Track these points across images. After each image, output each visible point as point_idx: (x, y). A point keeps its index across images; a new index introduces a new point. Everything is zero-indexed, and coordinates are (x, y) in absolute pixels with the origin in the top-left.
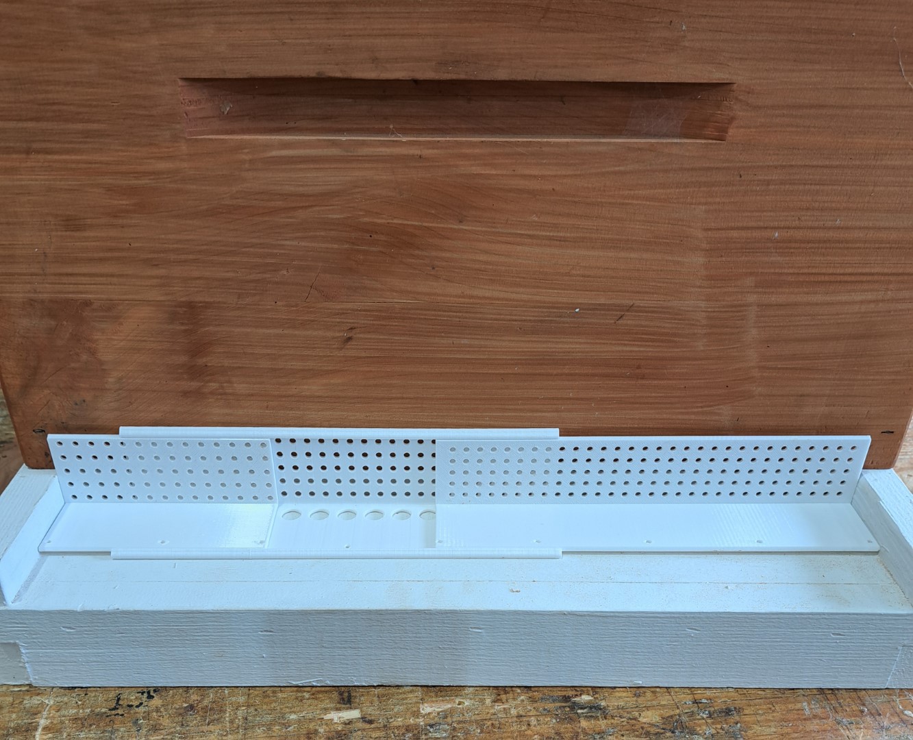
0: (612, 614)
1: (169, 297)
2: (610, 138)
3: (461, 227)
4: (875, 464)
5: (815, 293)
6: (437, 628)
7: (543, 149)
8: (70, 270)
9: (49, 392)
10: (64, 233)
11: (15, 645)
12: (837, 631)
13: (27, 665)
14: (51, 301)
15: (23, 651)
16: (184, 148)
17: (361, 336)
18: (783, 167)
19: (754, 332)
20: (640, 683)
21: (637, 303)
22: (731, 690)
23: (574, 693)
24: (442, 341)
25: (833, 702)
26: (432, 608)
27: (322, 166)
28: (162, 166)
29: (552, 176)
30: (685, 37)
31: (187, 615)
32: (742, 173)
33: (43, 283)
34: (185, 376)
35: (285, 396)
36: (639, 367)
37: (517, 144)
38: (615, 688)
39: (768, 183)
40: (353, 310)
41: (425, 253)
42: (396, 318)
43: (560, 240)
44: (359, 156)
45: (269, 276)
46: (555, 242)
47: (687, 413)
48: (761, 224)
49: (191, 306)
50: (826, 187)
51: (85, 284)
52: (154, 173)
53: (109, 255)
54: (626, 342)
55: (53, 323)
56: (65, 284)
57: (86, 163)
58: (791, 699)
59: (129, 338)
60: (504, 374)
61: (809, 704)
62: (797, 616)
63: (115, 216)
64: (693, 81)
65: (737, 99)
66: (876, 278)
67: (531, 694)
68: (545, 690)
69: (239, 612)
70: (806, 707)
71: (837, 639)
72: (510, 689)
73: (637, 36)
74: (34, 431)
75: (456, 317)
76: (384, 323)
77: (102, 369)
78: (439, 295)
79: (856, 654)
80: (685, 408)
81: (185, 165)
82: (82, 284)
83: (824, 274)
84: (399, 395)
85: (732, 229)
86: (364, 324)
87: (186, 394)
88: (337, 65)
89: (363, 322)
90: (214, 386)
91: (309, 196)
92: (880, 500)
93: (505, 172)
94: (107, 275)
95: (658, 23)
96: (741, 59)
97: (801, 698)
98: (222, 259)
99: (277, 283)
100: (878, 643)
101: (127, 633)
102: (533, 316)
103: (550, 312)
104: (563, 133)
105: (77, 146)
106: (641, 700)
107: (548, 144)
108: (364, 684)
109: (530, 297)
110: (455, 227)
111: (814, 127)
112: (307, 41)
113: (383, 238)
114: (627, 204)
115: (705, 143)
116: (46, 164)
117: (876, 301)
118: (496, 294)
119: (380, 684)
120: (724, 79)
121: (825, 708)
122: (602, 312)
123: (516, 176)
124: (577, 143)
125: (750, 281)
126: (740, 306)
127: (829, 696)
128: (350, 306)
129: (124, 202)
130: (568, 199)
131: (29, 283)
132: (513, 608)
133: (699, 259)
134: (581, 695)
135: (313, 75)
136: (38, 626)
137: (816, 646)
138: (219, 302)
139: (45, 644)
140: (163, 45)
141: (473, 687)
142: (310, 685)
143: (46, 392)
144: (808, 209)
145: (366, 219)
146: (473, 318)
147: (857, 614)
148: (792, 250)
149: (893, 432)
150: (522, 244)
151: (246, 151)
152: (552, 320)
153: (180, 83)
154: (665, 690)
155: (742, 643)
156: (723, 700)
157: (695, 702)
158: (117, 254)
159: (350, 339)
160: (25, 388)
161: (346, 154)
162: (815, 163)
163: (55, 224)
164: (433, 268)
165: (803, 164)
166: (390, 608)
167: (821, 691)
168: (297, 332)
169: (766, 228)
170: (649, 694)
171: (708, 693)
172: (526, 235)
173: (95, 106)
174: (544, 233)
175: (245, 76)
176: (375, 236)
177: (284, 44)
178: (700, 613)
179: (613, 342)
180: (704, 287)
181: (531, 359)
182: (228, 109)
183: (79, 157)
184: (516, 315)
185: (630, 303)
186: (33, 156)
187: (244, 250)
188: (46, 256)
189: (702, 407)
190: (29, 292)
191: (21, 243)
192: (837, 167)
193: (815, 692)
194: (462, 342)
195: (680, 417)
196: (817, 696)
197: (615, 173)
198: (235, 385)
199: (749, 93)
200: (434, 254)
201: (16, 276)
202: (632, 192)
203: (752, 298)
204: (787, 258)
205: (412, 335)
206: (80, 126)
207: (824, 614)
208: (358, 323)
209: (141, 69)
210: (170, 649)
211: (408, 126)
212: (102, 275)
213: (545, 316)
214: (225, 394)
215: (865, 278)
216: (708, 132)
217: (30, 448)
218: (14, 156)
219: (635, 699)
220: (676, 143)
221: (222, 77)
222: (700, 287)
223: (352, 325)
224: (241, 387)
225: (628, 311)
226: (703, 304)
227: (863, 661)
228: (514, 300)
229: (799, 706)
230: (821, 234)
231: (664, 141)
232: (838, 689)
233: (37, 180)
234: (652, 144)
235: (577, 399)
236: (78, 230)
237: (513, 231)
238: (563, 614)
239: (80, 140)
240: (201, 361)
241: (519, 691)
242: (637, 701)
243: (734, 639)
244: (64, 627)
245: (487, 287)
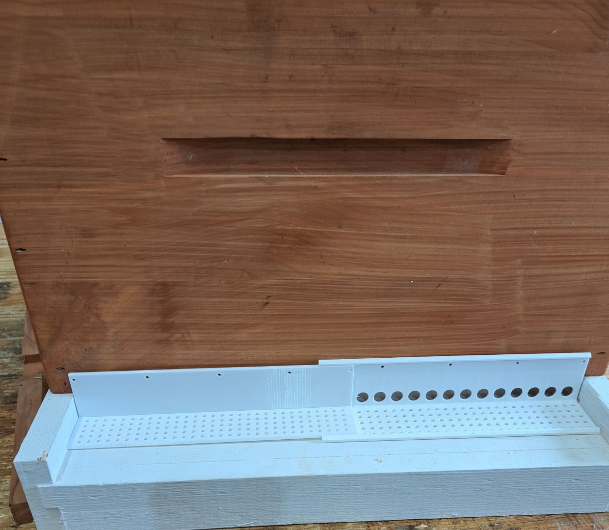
0: (440, 473)
1: (150, 280)
2: (434, 174)
3: (340, 231)
4: (593, 373)
5: (558, 268)
6: (331, 486)
7: (393, 181)
8: (84, 263)
9: (68, 343)
10: (82, 239)
11: (57, 509)
12: (577, 478)
13: (64, 522)
14: (71, 283)
15: (63, 513)
16: (163, 183)
17: (275, 301)
18: (541, 190)
19: (521, 293)
20: (456, 515)
21: (450, 276)
22: (512, 517)
23: (415, 523)
24: (327, 303)
25: (574, 522)
26: (328, 474)
27: (252, 194)
28: (148, 195)
29: (398, 198)
30: (482, 111)
31: (171, 485)
32: (515, 194)
33: (66, 272)
34: (159, 330)
35: (224, 341)
36: (450, 316)
37: (376, 178)
38: (441, 519)
39: (531, 200)
40: (270, 285)
41: (316, 248)
42: (297, 289)
43: (402, 237)
44: (276, 187)
45: (216, 264)
46: (399, 239)
47: (480, 345)
48: (527, 226)
49: (164, 285)
50: (566, 203)
51: (94, 272)
52: (143, 200)
53: (111, 253)
54: (442, 301)
55: (72, 298)
56: (81, 272)
57: (98, 194)
58: (549, 521)
59: (123, 306)
60: (365, 323)
61: (560, 523)
62: (553, 469)
63: (116, 228)
64: (486, 138)
65: (513, 149)
66: (596, 258)
67: (389, 525)
68: (397, 523)
69: (206, 482)
70: (558, 525)
71: (576, 483)
72: (375, 523)
73: (453, 110)
74: (57, 369)
75: (336, 288)
76: (290, 293)
77: (105, 327)
78: (325, 274)
79: (588, 491)
80: (478, 342)
81: (163, 194)
82: (92, 272)
83: (565, 256)
84: (298, 339)
85: (509, 229)
86: (277, 293)
87: (159, 342)
88: (264, 129)
89: (276, 292)
90: (177, 336)
91: (243, 213)
93: (368, 196)
94: (109, 266)
95: (466, 102)
96: (516, 124)
97: (555, 520)
98: (186, 254)
99: (222, 269)
100: (602, 484)
101: (132, 498)
102: (384, 286)
103: (396, 283)
104: (404, 171)
105: (92, 183)
106: (457, 525)
107: (396, 178)
108: (284, 524)
109: (382, 274)
110: (336, 231)
111: (560, 166)
112: (245, 114)
113: (290, 239)
114: (445, 215)
115: (493, 177)
116: (71, 195)
117: (596, 272)
118: (362, 273)
119: (293, 523)
120: (505, 137)
121: (570, 525)
122: (428, 283)
123: (376, 198)
124: (413, 177)
125: (519, 261)
126: (513, 277)
127: (571, 518)
128: (267, 282)
129: (122, 219)
130: (408, 212)
131: (57, 272)
132: (378, 472)
133: (487, 248)
134: (420, 524)
135: (248, 136)
136: (73, 496)
137: (565, 488)
138: (183, 282)
139: (77, 508)
140: (151, 117)
141: (351, 522)
142: (249, 526)
143: (66, 343)
144: (555, 216)
145: (279, 227)
146: (347, 288)
147: (589, 467)
148: (545, 242)
149: (604, 353)
150: (379, 241)
151: (204, 184)
152: (396, 288)
153: (162, 141)
154: (472, 519)
155: (519, 488)
156: (507, 523)
157: (491, 525)
158: (116, 252)
159: (267, 303)
160: (52, 341)
161: (268, 186)
162: (560, 188)
163: (76, 234)
164: (322, 257)
165: (553, 188)
166: (301, 475)
167: (566, 515)
168: (233, 300)
169: (530, 228)
170: (462, 522)
171: (498, 520)
172: (380, 235)
173: (105, 157)
174: (392, 234)
175: (204, 137)
176: (285, 238)
177: (230, 116)
178: (494, 470)
179: (435, 301)
180: (490, 266)
181: (382, 313)
182: (191, 157)
183: (92, 190)
184: (373, 286)
185: (444, 276)
186: (62, 189)
187: (200, 248)
188: (69, 254)
189: (488, 341)
190: (57, 278)
191: (53, 246)
192: (573, 190)
193: (563, 516)
194: (339, 304)
195: (474, 347)
196: (565, 518)
197: (437, 196)
198: (192, 335)
199: (520, 145)
200: (323, 248)
201: (49, 268)
202: (448, 207)
203: (520, 272)
204: (542, 247)
205: (307, 300)
206: (94, 170)
207: (569, 467)
208: (273, 293)
209: (136, 133)
210: (160, 507)
211: (307, 167)
212: (106, 266)
213: (392, 286)
214: (185, 341)
215: (589, 258)
216: (494, 170)
217: (54, 380)
218: (51, 189)
219: (454, 525)
220: (475, 177)
221: (189, 137)
222: (488, 265)
223: (269, 295)
224: (195, 337)
225: (444, 281)
226: (490, 276)
227: (592, 495)
228: (372, 276)
229: (554, 525)
230: (563, 232)
231: (465, 175)
232: (577, 514)
233: (64, 205)
234: (460, 178)
235: (411, 338)
236: (91, 237)
237: (372, 233)
238: (410, 474)
239: (94, 179)
240: (170, 320)
241: (381, 524)
242: (455, 527)
243: (514, 486)
244: (90, 496)
245: (356, 268)
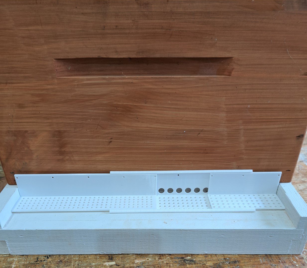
0: (196, 230)
1: (52, 129)
2: (193, 76)
3: (146, 105)
4: (284, 181)
5: (262, 125)
6: (140, 235)
7: (172, 79)
8: (20, 121)
9: (15, 160)
10: (18, 109)
11: (4, 241)
12: (270, 235)
13: (8, 248)
14: (15, 131)
15: (7, 243)
16: (56, 81)
17: (115, 141)
18: (250, 84)
19: (243, 138)
20: (207, 253)
21: (205, 129)
22: (236, 255)
23: (185, 256)
24: (141, 142)
25: (270, 259)
26: (138, 229)
27: (100, 86)
28: (49, 87)
29: (175, 88)
30: (216, 43)
31: (59, 231)
32: (237, 86)
33: (12, 125)
34: (58, 155)
35: (91, 161)
36: (205, 150)
37: (163, 78)
38: (198, 254)
39: (246, 89)
40: (112, 132)
41: (134, 114)
42: (125, 135)
43: (178, 109)
44: (112, 83)
45: (84, 122)
46: (177, 109)
47: (222, 165)
48: (244, 103)
49: (59, 132)
50: (264, 91)
51: (25, 125)
52: (46, 89)
53: (33, 116)
54: (201, 142)
55: (16, 138)
56: (19, 125)
57: (25, 87)
58: (256, 258)
59: (40, 142)
60: (161, 153)
61: (262, 259)
62: (257, 230)
63: (34, 103)
64: (220, 57)
65: (234, 62)
66: (282, 120)
67: (171, 256)
68: (176, 255)
69: (75, 230)
70: (261, 260)
71: (271, 238)
72: (164, 255)
73: (201, 43)
74: (10, 173)
75: (145, 134)
76: (122, 136)
77: (32, 153)
78: (140, 127)
79: (277, 243)
80: (221, 163)
81: (56, 87)
82: (24, 125)
83: (265, 119)
84: (127, 160)
85: (234, 104)
86: (115, 137)
87: (59, 160)
88: (104, 53)
89: (115, 136)
90: (67, 157)
91: (96, 96)
92: (286, 193)
93: (159, 87)
94: (32, 122)
95: (208, 38)
96: (235, 49)
97: (260, 257)
98: (69, 116)
99: (87, 124)
100: (284, 239)
101: (40, 237)
102: (170, 134)
103: (176, 132)
104: (178, 74)
105: (21, 81)
106: (207, 258)
107: (173, 78)
108: (117, 254)
109: (169, 127)
110: (144, 105)
111: (260, 71)
112: (94, 46)
113: (121, 109)
114: (200, 97)
115: (224, 77)
116: (12, 87)
117: (283, 128)
118: (158, 127)
119: (122, 253)
120: (230, 56)
121: (267, 261)
122: (193, 132)
123: (163, 88)
124: (182, 77)
125: (241, 122)
126: (238, 130)
127: (269, 257)
128: (111, 131)
129: (37, 99)
130: (180, 95)
131: (8, 125)
132: (164, 228)
133: (223, 115)
134: (187, 257)
135: (97, 57)
136: (11, 235)
137: (264, 240)
138: (68, 130)
139: (14, 241)
140: (48, 48)
141: (152, 254)
142: (99, 254)
143: (14, 160)
144: (259, 98)
145: (115, 103)
146: (151, 134)
147: (277, 230)
148: (254, 111)
149: (290, 170)
150: (166, 110)
151: (76, 82)
152: (176, 135)
153: (54, 60)
154: (215, 255)
155: (240, 239)
156: (234, 258)
157: (225, 259)
158: (35, 116)
159: (111, 142)
160: (7, 159)
161: (108, 82)
162: (261, 83)
163: (16, 106)
164: (137, 118)
165: (257, 83)
166: (124, 229)
167: (266, 255)
168: (94, 140)
169: (246, 104)
170: (209, 257)
171: (229, 256)
172: (167, 107)
173: (27, 68)
174: (173, 107)
175: (75, 58)
176: (118, 108)
177: (87, 47)
178: (225, 230)
179: (197, 142)
180: (226, 124)
181: (170, 148)
182: (70, 68)
183: (22, 85)
184: (165, 133)
185: (201, 129)
186: (8, 85)
187: (76, 113)
188: (13, 116)
189: (227, 163)
190: (8, 128)
191: (5, 112)
192: (268, 84)
193: (264, 255)
194: (148, 142)
195: (219, 166)
196: (265, 257)
197: (195, 87)
198: (74, 157)
199: (238, 60)
200: (137, 114)
201: (4, 123)
202: (201, 93)
203: (242, 127)
204: (253, 114)
205: (131, 140)
206: (22, 75)
207: (266, 230)
208: (113, 137)
209: (41, 56)
210: (54, 242)
211: (128, 73)
212: (30, 122)
213: (175, 134)
214: (71, 160)
215: (279, 120)
216: (225, 73)
217: (9, 178)
218: (2, 85)
219: (205, 258)
220: (215, 77)
221: (67, 58)
222: (224, 124)
223: (112, 137)
224: (76, 158)
225: (201, 131)
226: (226, 129)
227: (280, 245)
228: (164, 128)
229: (258, 260)
230: (264, 106)
231: (211, 76)
232: (272, 255)
233: (9, 92)
234: (207, 77)
235: (186, 161)
236: (23, 108)
237: (162, 106)
238: (181, 230)
239: (23, 79)
240: (63, 150)
241: (167, 255)
242: (205, 259)
243: (237, 238)
244: (20, 235)
245: (155, 124)
